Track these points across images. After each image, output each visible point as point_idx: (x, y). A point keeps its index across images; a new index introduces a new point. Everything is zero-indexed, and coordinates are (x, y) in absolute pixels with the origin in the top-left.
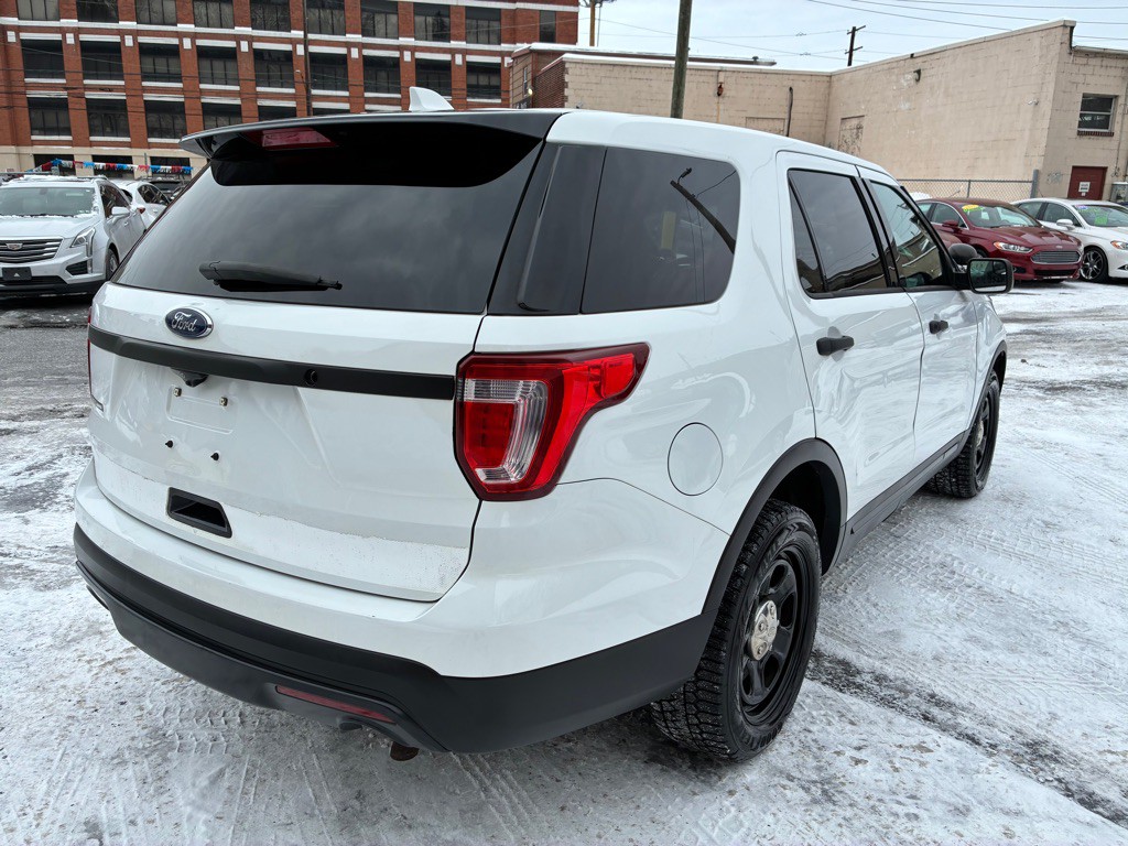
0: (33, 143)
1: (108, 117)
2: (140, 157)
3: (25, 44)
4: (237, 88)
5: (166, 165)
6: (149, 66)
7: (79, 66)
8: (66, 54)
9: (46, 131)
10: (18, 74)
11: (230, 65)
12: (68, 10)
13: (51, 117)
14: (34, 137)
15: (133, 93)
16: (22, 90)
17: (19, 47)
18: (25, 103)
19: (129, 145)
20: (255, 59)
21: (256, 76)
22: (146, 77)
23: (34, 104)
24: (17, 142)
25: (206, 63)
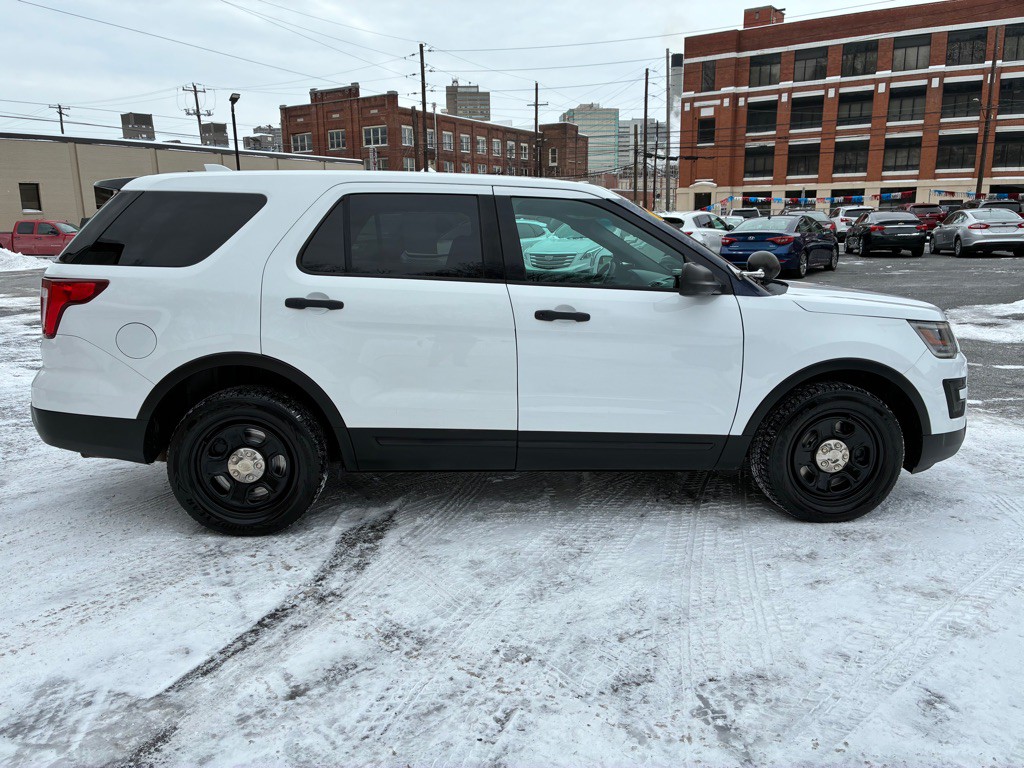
0: (744, 184)
1: (803, 159)
2: (824, 190)
3: (751, 106)
4: (922, 122)
5: (839, 196)
6: (845, 113)
7: (788, 120)
8: (779, 112)
9: (755, 173)
10: (740, 131)
11: (919, 101)
12: (786, 74)
13: (760, 162)
14: (745, 179)
15: (827, 136)
16: (743, 142)
17: (746, 109)
18: (743, 153)
19: (816, 181)
20: (944, 92)
21: (942, 108)
22: (841, 122)
23: (750, 153)
24: (732, 184)
25: (896, 103)
